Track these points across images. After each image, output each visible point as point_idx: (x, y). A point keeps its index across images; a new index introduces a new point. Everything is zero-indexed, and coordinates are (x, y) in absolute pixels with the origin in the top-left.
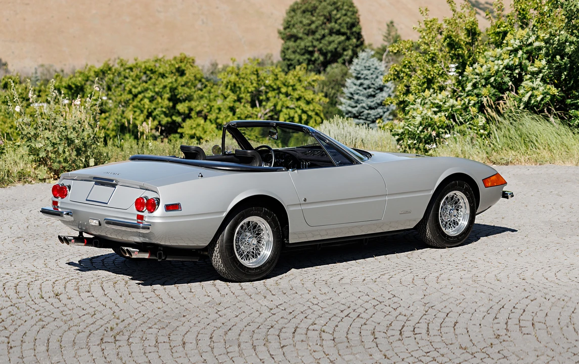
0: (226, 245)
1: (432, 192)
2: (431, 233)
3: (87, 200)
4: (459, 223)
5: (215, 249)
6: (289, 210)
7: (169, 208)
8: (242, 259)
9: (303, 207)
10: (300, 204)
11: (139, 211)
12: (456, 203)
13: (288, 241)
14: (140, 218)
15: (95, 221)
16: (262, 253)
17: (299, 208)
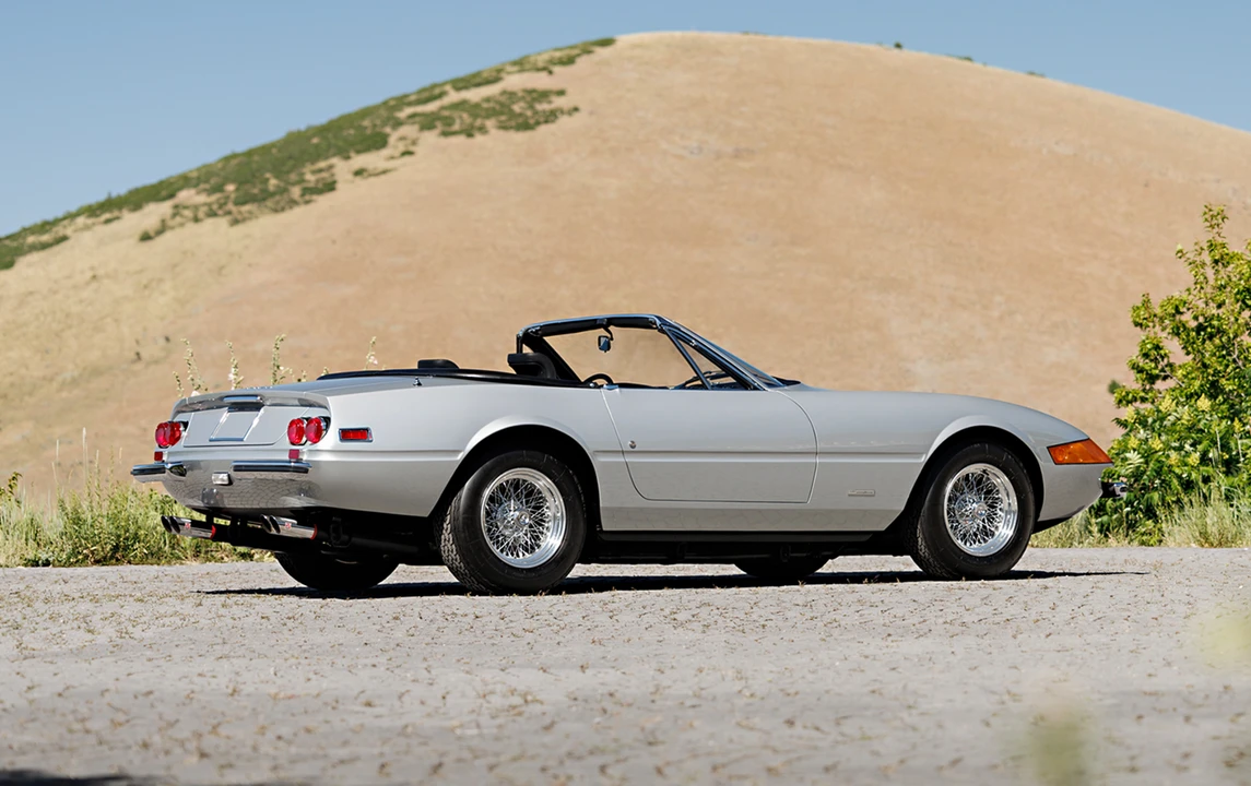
0: (464, 518)
1: (924, 459)
2: (927, 546)
3: (211, 441)
4: (997, 533)
5: (445, 526)
6: (598, 462)
7: (346, 435)
8: (502, 551)
9: (629, 459)
10: (623, 452)
11: (293, 444)
12: (989, 492)
13: (601, 527)
14: (294, 454)
15: (221, 476)
16: (543, 545)
17: (621, 459)
